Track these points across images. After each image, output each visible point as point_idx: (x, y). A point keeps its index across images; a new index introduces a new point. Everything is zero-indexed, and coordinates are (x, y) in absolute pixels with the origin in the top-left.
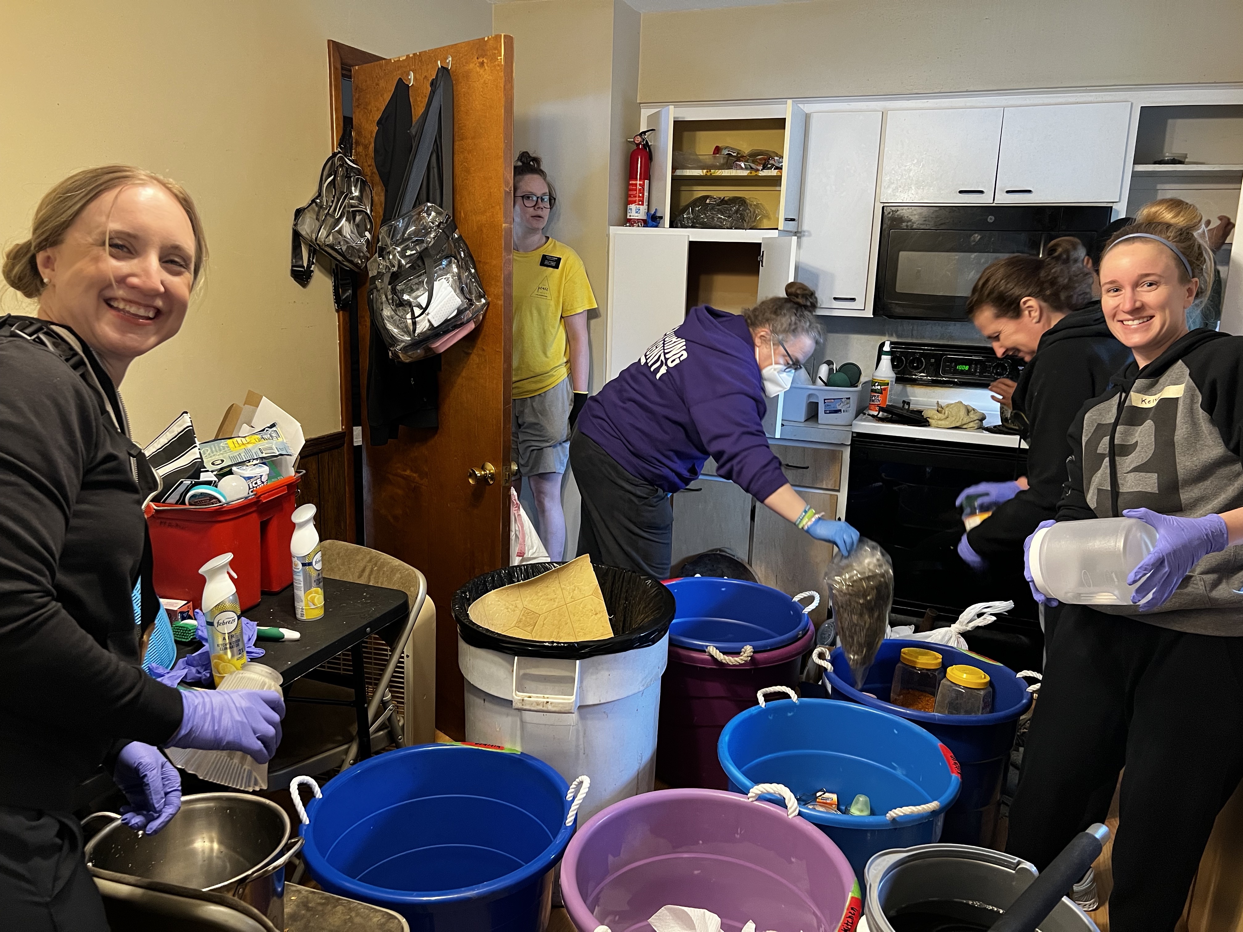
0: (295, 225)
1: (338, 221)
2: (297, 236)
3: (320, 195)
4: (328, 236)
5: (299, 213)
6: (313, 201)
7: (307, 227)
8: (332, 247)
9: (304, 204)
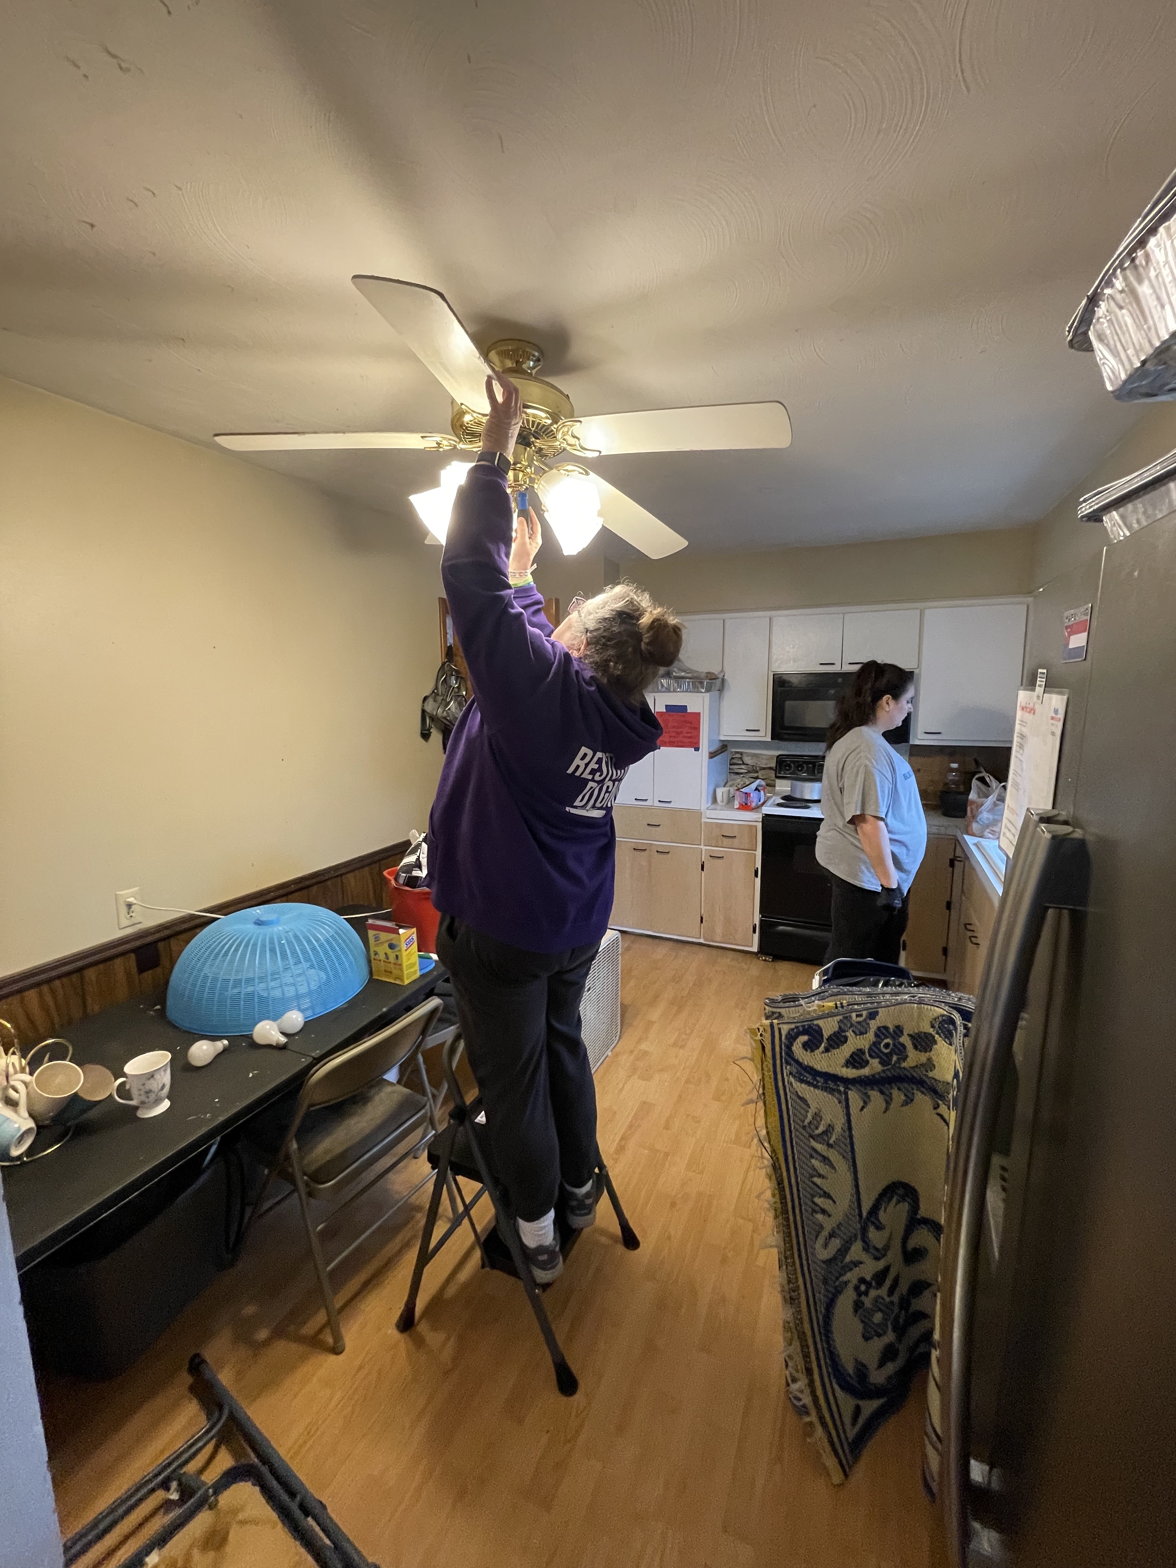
0: (423, 706)
1: (449, 703)
2: (424, 712)
3: (436, 688)
4: (443, 712)
5: (425, 699)
6: (433, 692)
7: (430, 707)
8: (445, 718)
9: (427, 694)
